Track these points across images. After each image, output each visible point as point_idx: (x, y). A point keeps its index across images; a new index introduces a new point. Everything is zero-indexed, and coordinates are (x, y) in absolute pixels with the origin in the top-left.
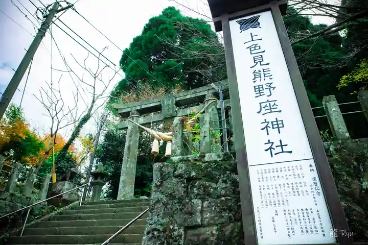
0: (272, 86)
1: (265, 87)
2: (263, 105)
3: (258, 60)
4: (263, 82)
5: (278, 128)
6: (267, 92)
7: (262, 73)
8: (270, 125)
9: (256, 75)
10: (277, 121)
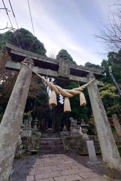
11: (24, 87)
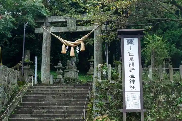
0: (134, 69)
1: (132, 69)
2: (131, 75)
3: (131, 59)
4: (131, 67)
5: (133, 82)
6: (132, 71)
7: (132, 64)
8: (132, 81)
9: (130, 64)
10: (133, 80)
11: (47, 45)
